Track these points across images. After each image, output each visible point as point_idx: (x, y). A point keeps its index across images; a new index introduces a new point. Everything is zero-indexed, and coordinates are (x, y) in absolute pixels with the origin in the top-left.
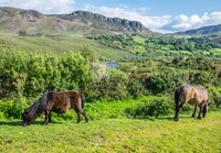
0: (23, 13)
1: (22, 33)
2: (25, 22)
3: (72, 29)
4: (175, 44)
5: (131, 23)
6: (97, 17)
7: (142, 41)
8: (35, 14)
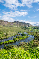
0: (4, 21)
1: (4, 26)
2: (4, 23)
3: (15, 25)
4: (38, 29)
5: (28, 24)
6: (20, 22)
7: (30, 28)
8: (7, 22)
